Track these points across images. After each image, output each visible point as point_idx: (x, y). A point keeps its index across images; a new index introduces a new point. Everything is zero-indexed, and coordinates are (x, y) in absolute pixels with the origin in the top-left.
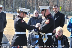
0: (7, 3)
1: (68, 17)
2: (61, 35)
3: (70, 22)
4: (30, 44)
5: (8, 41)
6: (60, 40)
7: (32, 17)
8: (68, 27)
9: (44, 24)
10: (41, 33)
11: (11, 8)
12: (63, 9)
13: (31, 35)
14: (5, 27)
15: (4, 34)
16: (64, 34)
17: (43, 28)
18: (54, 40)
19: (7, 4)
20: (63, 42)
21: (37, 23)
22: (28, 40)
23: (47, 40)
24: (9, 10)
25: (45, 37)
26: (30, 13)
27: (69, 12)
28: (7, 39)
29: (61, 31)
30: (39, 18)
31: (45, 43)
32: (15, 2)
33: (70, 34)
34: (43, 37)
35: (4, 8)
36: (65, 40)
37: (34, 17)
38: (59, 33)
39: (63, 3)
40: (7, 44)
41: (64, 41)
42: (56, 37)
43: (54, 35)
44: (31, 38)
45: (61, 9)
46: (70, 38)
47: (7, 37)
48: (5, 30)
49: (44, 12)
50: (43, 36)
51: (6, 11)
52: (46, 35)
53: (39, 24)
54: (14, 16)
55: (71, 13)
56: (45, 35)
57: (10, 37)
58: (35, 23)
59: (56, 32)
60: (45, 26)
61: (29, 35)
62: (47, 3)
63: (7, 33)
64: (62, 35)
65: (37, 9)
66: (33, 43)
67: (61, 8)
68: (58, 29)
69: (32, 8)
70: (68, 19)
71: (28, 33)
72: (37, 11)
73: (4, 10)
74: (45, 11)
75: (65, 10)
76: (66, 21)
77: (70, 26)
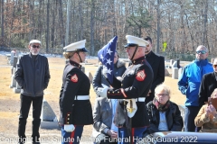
0: (53, 37)
3: (185, 74)
4: (101, 122)
6: (163, 111)
8: (181, 83)
11: (62, 45)
12: (171, 48)
13: (102, 102)
15: (44, 100)
18: (150, 113)
19: (53, 39)
20: (170, 115)
23: (135, 111)
27: (183, 53)
29: (166, 94)
30: (119, 65)
32: (70, 34)
33: (185, 98)
36: (175, 112)
38: (161, 96)
40: (53, 121)
41: (173, 114)
42: (155, 107)
43: (150, 102)
44: (103, 109)
45: (167, 48)
55: (186, 56)
59: (156, 95)
61: (99, 102)
64: (169, 101)
66: (107, 120)
67: (165, 45)
70: (180, 69)
73: (47, 52)
74: (136, 49)
75: (174, 49)
76: (176, 72)
77: (183, 83)
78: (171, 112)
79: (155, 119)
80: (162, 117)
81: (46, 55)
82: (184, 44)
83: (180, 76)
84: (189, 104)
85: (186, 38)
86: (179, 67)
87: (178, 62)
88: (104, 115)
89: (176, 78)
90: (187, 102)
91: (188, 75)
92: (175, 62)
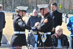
0: (6, 3)
1: (68, 16)
2: (60, 34)
3: (70, 21)
5: (7, 41)
6: (59, 39)
7: (31, 16)
8: (68, 25)
9: (42, 23)
10: (40, 33)
11: (10, 7)
12: (63, 8)
13: (30, 35)
14: (4, 27)
16: (63, 33)
17: (42, 27)
18: (53, 40)
19: (6, 4)
21: (36, 22)
22: (27, 40)
24: (8, 9)
25: (44, 37)
26: (29, 12)
27: (69, 10)
28: (6, 39)
29: (61, 30)
30: (38, 17)
31: (44, 42)
32: (14, 1)
33: (70, 33)
34: (42, 37)
35: (3, 8)
37: (34, 16)
38: (58, 32)
39: (63, 2)
40: (6, 44)
41: (64, 40)
42: (56, 37)
43: (53, 35)
44: (31, 38)
45: (61, 8)
46: (70, 37)
47: (6, 37)
48: (4, 30)
49: (42, 11)
50: (41, 35)
51: (5, 10)
52: (45, 34)
53: (38, 23)
54: (13, 15)
55: (71, 11)
56: (43, 35)
57: (10, 37)
58: (34, 22)
60: (43, 25)
61: (29, 35)
62: (47, 1)
63: (6, 33)
64: (62, 34)
65: (36, 8)
66: (33, 43)
67: (61, 6)
68: (57, 28)
69: (31, 7)
70: (68, 18)
71: (27, 33)
72: (37, 10)
73: (3, 10)
74: (44, 10)
75: (65, 8)
76: (66, 20)
77: (69, 25)
78: (63, 39)
79: (56, 43)
80: (59, 42)
81: (3, 11)
82: (70, 6)
83: (68, 22)
84: (72, 35)
85: (71, 3)
86: (67, 17)
87: (67, 15)
88: (31, 41)
89: (66, 22)
90: (71, 34)
91: (71, 21)
92: (65, 15)
